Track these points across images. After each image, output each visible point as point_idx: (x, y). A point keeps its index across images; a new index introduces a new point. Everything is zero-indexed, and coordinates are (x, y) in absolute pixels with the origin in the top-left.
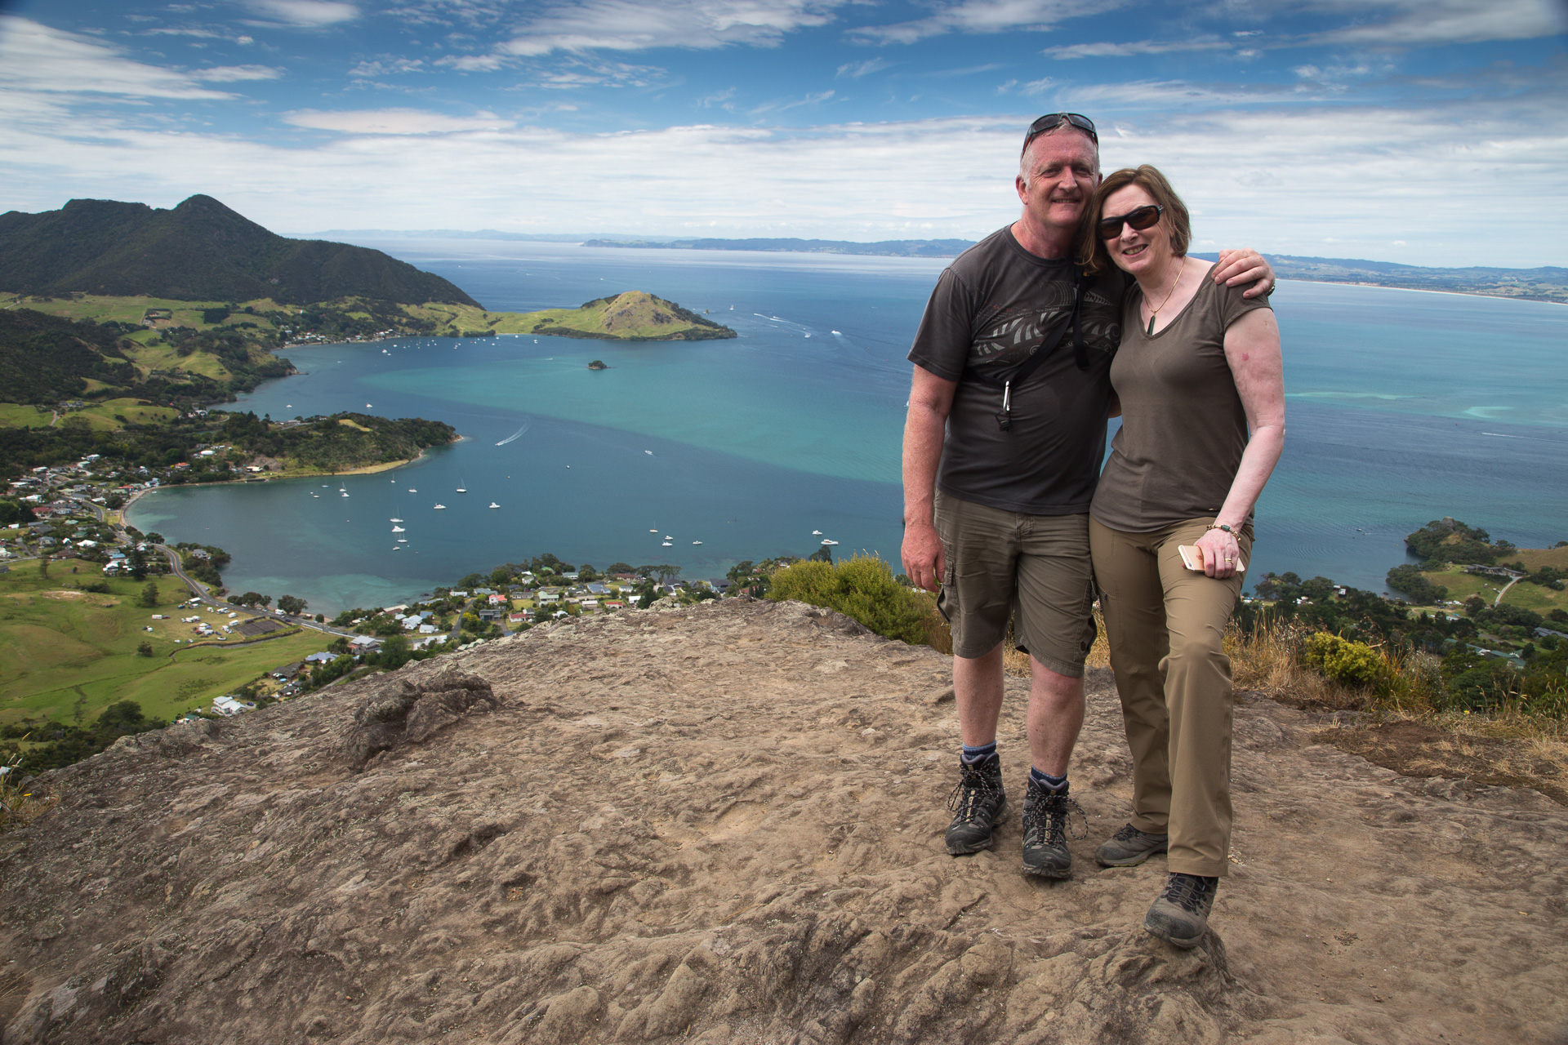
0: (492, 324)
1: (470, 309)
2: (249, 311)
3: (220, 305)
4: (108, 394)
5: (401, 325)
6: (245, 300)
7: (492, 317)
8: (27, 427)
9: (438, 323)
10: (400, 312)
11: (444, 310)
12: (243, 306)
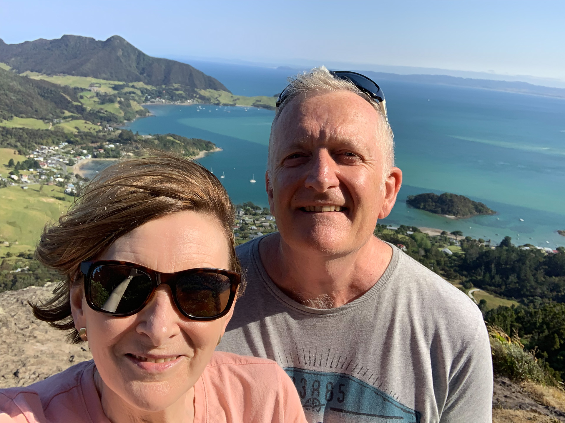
0: (236, 100)
1: (226, 93)
2: (133, 87)
3: (121, 83)
4: (73, 118)
5: (197, 98)
6: (131, 82)
7: (236, 97)
8: (39, 129)
9: (212, 98)
10: (197, 93)
11: (215, 93)
12: (131, 84)
